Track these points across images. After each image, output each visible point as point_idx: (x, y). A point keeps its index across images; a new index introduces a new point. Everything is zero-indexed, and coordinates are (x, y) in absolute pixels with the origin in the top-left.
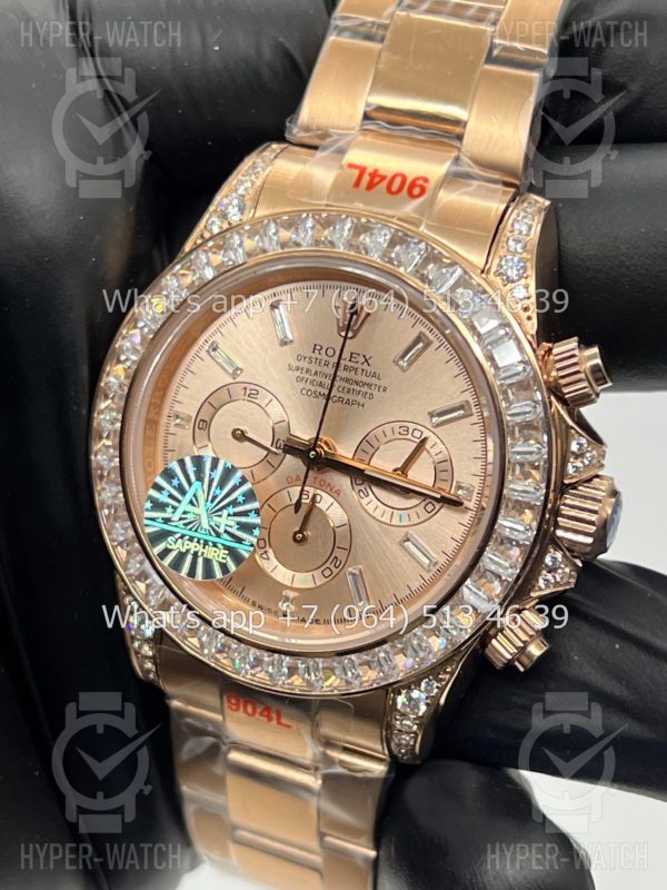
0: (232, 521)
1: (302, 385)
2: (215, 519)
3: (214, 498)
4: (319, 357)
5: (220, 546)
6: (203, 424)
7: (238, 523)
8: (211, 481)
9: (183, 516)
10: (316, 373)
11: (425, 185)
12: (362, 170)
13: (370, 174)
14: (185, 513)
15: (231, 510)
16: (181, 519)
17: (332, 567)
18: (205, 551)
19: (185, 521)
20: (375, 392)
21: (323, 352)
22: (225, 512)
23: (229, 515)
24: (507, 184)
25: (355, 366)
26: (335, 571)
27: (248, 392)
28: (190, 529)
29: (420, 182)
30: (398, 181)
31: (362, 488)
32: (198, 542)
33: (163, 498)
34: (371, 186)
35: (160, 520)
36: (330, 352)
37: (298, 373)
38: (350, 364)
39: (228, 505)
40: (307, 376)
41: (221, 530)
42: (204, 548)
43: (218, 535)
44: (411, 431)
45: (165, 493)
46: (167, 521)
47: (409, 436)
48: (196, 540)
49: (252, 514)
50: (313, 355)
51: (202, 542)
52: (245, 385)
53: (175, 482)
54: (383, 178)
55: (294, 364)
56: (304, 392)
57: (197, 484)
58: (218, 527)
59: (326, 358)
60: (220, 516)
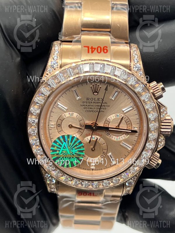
0: (76, 150)
1: (85, 110)
2: (71, 151)
3: (70, 145)
4: (89, 101)
5: (75, 157)
6: (59, 125)
7: (78, 151)
8: (68, 142)
9: (62, 152)
10: (89, 106)
11: (107, 48)
12: (88, 47)
13: (91, 48)
14: (62, 151)
15: (76, 148)
16: (61, 153)
17: (103, 155)
18: (70, 160)
19: (63, 153)
20: (106, 107)
21: (90, 99)
22: (74, 148)
23: (75, 149)
24: (126, 43)
25: (100, 101)
26: (104, 156)
27: (70, 114)
28: (65, 155)
29: (105, 48)
30: (99, 49)
31: (107, 133)
32: (68, 158)
33: (55, 149)
34: (92, 52)
35: (56, 155)
36: (92, 99)
37: (83, 107)
38: (98, 101)
39: (74, 147)
40: (86, 107)
41: (74, 153)
42: (70, 159)
43: (73, 155)
44: (118, 116)
45: (56, 147)
46: (57, 154)
47: (118, 117)
48: (67, 157)
49: (82, 148)
50: (87, 101)
51: (69, 157)
52: (69, 113)
53: (58, 144)
54: (95, 49)
55: (82, 104)
56: (86, 111)
57: (64, 143)
58: (73, 153)
59: (91, 101)
60: (73, 150)
